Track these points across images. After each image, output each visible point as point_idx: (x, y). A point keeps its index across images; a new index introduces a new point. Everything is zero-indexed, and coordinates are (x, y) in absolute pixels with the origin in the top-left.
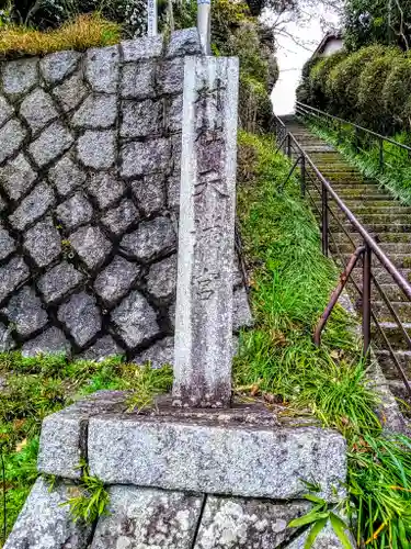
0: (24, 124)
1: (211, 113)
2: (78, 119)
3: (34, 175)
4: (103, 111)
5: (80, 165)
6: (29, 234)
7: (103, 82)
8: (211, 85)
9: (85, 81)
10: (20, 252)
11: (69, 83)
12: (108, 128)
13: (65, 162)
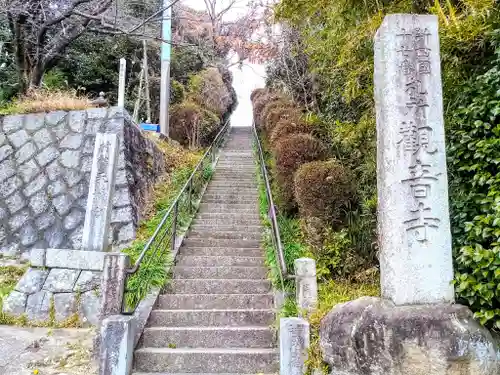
0: (35, 144)
1: (104, 153)
2: (62, 145)
3: (38, 170)
4: (76, 141)
5: (62, 166)
6: (32, 199)
7: (76, 127)
8: (105, 142)
9: (68, 125)
10: (27, 207)
11: (60, 127)
12: (77, 149)
13: (55, 164)
